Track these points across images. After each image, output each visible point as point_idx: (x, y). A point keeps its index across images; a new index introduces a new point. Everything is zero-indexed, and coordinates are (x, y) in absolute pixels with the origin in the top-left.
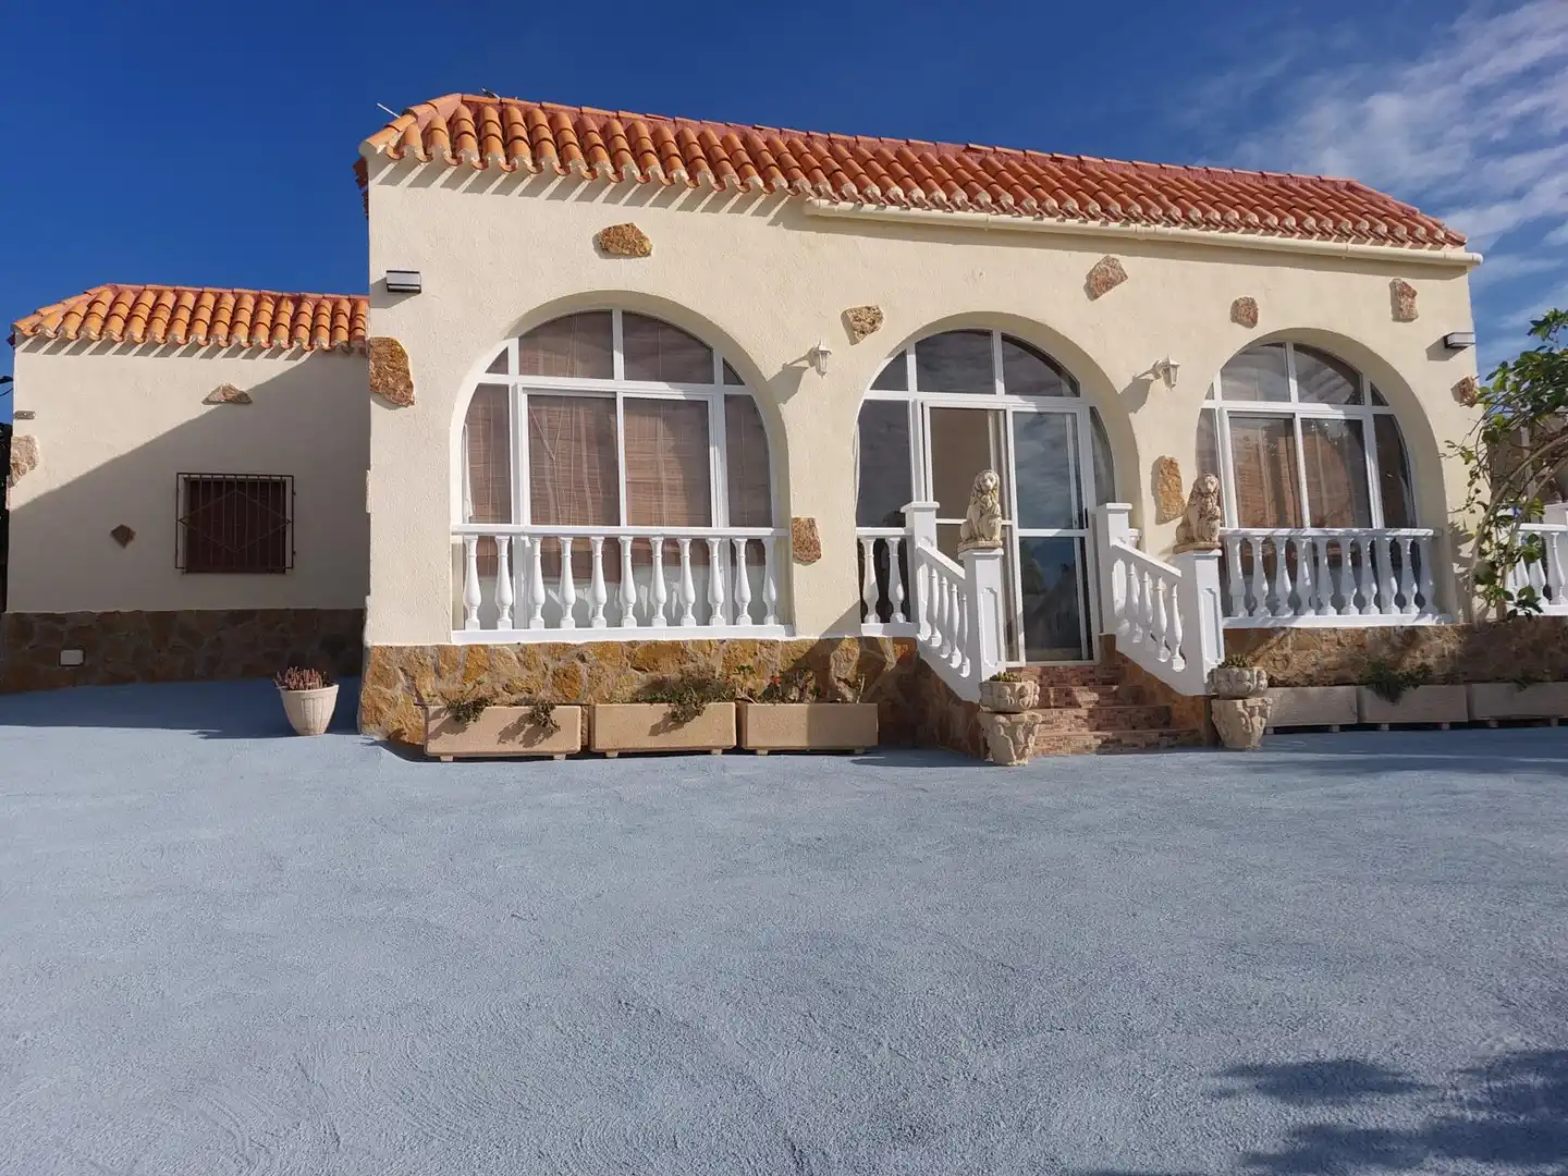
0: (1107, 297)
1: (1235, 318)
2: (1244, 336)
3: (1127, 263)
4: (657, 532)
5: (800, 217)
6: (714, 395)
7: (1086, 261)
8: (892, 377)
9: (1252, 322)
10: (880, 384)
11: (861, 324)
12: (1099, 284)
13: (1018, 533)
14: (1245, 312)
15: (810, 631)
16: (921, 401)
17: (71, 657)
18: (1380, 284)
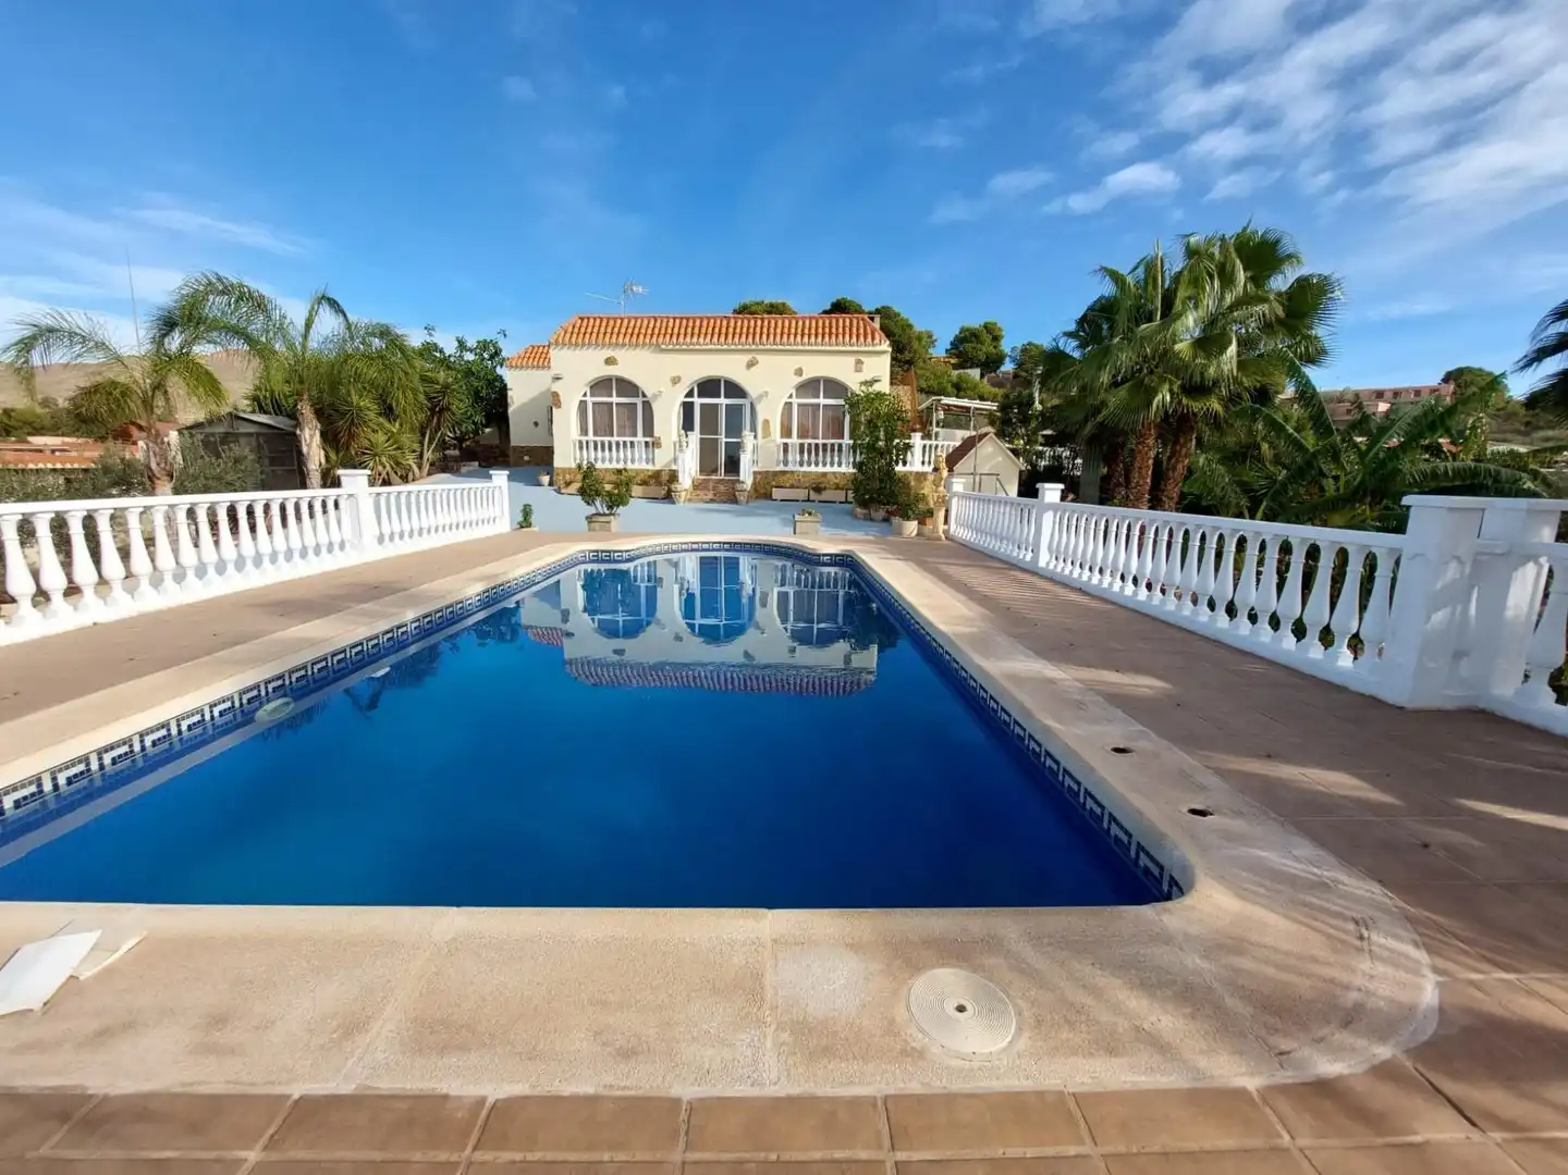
0: (753, 369)
1: (796, 374)
2: (799, 380)
3: (760, 357)
4: (621, 439)
5: (658, 349)
6: (639, 401)
7: (746, 358)
8: (690, 394)
9: (801, 375)
10: (687, 396)
11: (676, 381)
12: (751, 364)
13: (725, 440)
14: (799, 372)
15: (658, 467)
16: (698, 401)
17: (526, 458)
18: (851, 360)
